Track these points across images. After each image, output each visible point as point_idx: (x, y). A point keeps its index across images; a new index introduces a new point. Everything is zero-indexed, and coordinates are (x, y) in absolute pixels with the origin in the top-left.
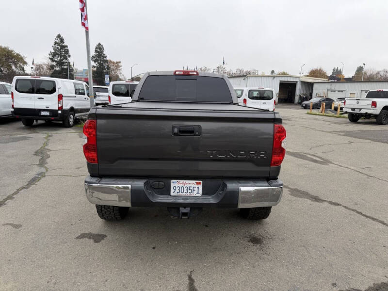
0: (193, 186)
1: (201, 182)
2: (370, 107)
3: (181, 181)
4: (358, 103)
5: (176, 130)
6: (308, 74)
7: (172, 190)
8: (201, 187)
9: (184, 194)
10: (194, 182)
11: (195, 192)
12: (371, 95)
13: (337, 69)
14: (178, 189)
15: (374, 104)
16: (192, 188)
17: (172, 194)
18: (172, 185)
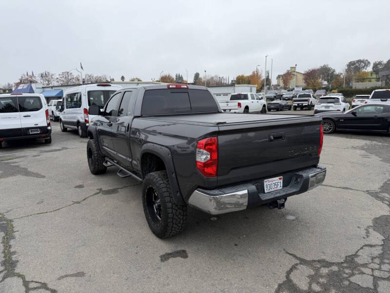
0: (277, 181)
1: (282, 177)
2: (237, 107)
3: (270, 179)
4: (227, 105)
5: (272, 137)
6: (159, 80)
7: (265, 188)
8: (282, 181)
9: (273, 190)
10: (277, 178)
11: (279, 186)
12: (234, 98)
13: (179, 75)
14: (269, 186)
15: (239, 105)
16: (276, 184)
17: (266, 191)
18: (265, 184)
